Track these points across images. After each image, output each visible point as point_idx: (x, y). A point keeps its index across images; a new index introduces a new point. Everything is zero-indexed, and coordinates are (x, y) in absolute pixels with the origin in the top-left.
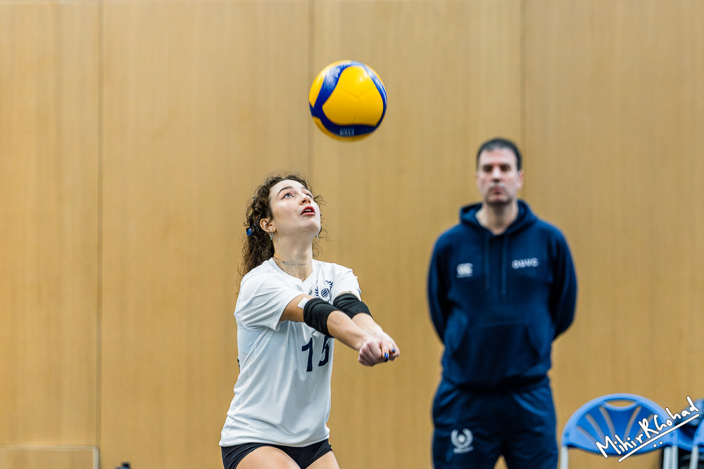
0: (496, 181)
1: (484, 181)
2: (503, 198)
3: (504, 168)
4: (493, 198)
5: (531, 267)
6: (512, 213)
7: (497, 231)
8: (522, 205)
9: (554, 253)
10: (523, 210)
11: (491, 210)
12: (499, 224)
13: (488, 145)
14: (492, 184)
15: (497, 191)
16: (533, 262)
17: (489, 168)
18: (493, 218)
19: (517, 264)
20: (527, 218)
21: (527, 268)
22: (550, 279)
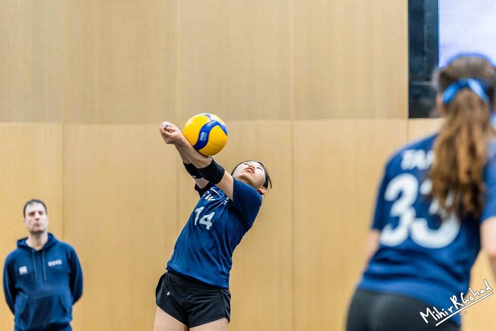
0: (37, 219)
1: (30, 221)
2: (41, 228)
3: (40, 213)
4: (36, 229)
5: (59, 265)
6: (44, 239)
7: (38, 248)
8: (50, 235)
9: (70, 256)
10: (50, 237)
11: (34, 237)
12: (39, 244)
13: (30, 203)
14: (35, 222)
15: (38, 225)
16: (59, 262)
17: (32, 214)
18: (35, 242)
19: (51, 264)
20: (53, 241)
21: (56, 265)
22: (69, 271)
